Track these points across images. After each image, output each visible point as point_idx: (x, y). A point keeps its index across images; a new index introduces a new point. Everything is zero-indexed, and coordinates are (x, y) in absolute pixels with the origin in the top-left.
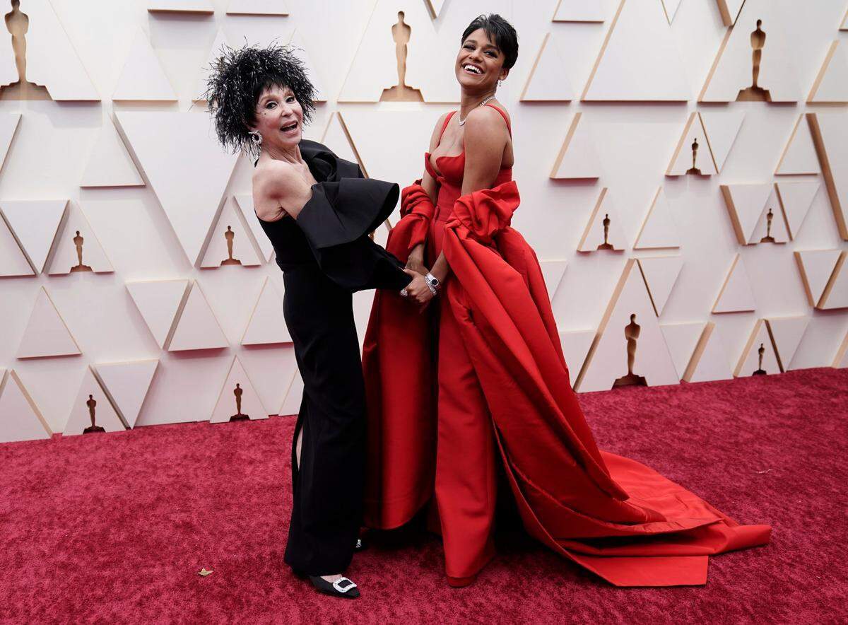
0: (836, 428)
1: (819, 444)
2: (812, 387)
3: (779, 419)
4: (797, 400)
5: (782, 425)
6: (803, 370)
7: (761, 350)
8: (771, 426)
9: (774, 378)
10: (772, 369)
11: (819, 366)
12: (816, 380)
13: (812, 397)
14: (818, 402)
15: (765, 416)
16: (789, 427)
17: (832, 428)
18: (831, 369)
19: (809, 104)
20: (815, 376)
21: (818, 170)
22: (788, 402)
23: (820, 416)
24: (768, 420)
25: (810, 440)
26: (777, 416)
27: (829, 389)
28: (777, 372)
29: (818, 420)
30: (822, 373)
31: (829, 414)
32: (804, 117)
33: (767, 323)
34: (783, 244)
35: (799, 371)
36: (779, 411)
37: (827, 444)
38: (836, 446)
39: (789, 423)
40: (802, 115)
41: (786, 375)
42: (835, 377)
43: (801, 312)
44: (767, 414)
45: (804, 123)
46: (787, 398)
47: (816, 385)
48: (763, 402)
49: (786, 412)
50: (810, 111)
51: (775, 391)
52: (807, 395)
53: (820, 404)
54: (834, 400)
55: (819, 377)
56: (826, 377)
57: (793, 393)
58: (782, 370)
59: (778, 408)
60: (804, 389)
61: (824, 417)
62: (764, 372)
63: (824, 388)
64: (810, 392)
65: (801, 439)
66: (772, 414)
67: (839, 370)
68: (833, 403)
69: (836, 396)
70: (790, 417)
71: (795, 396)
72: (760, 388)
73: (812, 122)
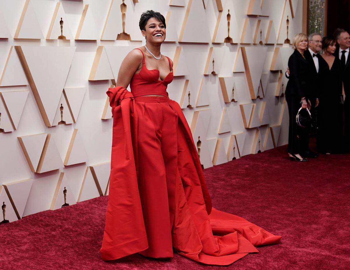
0: (56, 253)
1: (46, 267)
2: (40, 227)
3: (20, 254)
4: (31, 237)
5: (22, 258)
6: (33, 215)
7: (4, 206)
8: (15, 260)
9: (15, 224)
10: (12, 218)
11: (42, 210)
12: (41, 220)
13: (40, 234)
14: (44, 236)
15: (10, 254)
16: (27, 258)
17: (54, 254)
18: (50, 211)
19: (16, 40)
20: (40, 218)
21: (26, 83)
22: (25, 240)
23: (46, 246)
24: (13, 256)
25: (42, 265)
26: (19, 252)
27: (50, 225)
28: (16, 219)
29: (45, 249)
30: (44, 216)
31: (51, 243)
32: (14, 49)
33: (5, 187)
34: (10, 132)
35: (30, 216)
36: (19, 248)
37: (52, 266)
38: (57, 265)
39: (27, 255)
40: (12, 47)
41: (22, 221)
42: (53, 216)
43: (26, 177)
44: (12, 252)
45: (14, 52)
46: (24, 237)
47: (42, 224)
48: (8, 244)
49: (24, 248)
50: (17, 44)
51: (16, 234)
52: (37, 232)
53: (45, 238)
54: (54, 233)
55: (43, 218)
56: (47, 217)
57: (28, 233)
58: (19, 217)
59: (19, 246)
60: (34, 229)
61: (49, 247)
62: (8, 221)
63: (47, 225)
64: (38, 230)
65: (36, 266)
66: (15, 251)
67: (55, 211)
68: (53, 235)
69: (54, 230)
70: (27, 251)
71: (29, 235)
72: (6, 234)
73: (19, 51)
